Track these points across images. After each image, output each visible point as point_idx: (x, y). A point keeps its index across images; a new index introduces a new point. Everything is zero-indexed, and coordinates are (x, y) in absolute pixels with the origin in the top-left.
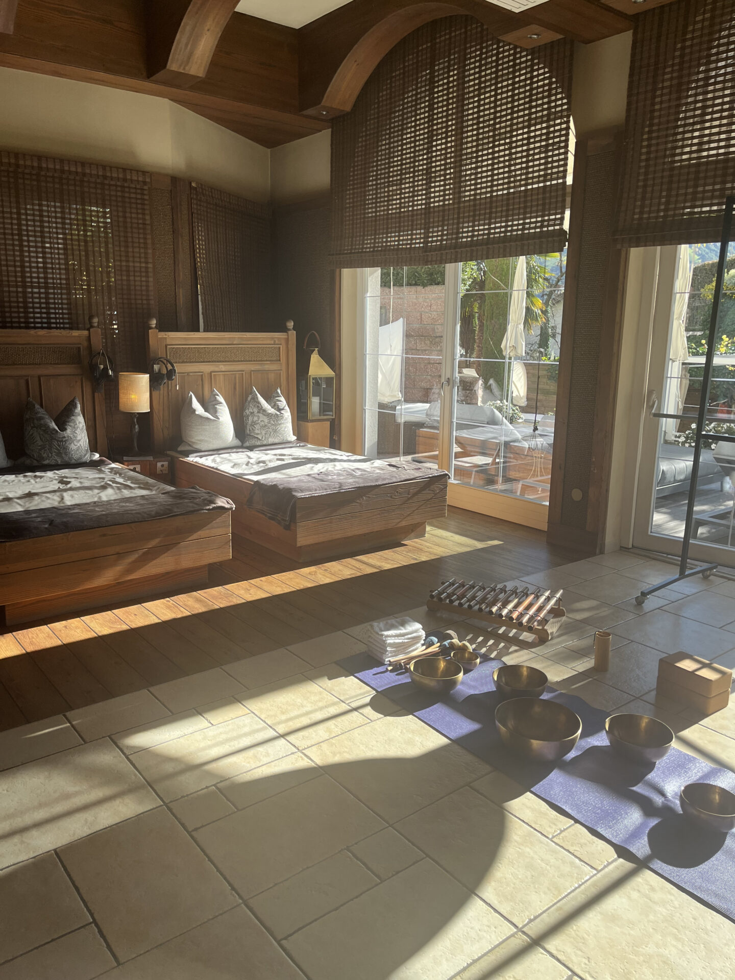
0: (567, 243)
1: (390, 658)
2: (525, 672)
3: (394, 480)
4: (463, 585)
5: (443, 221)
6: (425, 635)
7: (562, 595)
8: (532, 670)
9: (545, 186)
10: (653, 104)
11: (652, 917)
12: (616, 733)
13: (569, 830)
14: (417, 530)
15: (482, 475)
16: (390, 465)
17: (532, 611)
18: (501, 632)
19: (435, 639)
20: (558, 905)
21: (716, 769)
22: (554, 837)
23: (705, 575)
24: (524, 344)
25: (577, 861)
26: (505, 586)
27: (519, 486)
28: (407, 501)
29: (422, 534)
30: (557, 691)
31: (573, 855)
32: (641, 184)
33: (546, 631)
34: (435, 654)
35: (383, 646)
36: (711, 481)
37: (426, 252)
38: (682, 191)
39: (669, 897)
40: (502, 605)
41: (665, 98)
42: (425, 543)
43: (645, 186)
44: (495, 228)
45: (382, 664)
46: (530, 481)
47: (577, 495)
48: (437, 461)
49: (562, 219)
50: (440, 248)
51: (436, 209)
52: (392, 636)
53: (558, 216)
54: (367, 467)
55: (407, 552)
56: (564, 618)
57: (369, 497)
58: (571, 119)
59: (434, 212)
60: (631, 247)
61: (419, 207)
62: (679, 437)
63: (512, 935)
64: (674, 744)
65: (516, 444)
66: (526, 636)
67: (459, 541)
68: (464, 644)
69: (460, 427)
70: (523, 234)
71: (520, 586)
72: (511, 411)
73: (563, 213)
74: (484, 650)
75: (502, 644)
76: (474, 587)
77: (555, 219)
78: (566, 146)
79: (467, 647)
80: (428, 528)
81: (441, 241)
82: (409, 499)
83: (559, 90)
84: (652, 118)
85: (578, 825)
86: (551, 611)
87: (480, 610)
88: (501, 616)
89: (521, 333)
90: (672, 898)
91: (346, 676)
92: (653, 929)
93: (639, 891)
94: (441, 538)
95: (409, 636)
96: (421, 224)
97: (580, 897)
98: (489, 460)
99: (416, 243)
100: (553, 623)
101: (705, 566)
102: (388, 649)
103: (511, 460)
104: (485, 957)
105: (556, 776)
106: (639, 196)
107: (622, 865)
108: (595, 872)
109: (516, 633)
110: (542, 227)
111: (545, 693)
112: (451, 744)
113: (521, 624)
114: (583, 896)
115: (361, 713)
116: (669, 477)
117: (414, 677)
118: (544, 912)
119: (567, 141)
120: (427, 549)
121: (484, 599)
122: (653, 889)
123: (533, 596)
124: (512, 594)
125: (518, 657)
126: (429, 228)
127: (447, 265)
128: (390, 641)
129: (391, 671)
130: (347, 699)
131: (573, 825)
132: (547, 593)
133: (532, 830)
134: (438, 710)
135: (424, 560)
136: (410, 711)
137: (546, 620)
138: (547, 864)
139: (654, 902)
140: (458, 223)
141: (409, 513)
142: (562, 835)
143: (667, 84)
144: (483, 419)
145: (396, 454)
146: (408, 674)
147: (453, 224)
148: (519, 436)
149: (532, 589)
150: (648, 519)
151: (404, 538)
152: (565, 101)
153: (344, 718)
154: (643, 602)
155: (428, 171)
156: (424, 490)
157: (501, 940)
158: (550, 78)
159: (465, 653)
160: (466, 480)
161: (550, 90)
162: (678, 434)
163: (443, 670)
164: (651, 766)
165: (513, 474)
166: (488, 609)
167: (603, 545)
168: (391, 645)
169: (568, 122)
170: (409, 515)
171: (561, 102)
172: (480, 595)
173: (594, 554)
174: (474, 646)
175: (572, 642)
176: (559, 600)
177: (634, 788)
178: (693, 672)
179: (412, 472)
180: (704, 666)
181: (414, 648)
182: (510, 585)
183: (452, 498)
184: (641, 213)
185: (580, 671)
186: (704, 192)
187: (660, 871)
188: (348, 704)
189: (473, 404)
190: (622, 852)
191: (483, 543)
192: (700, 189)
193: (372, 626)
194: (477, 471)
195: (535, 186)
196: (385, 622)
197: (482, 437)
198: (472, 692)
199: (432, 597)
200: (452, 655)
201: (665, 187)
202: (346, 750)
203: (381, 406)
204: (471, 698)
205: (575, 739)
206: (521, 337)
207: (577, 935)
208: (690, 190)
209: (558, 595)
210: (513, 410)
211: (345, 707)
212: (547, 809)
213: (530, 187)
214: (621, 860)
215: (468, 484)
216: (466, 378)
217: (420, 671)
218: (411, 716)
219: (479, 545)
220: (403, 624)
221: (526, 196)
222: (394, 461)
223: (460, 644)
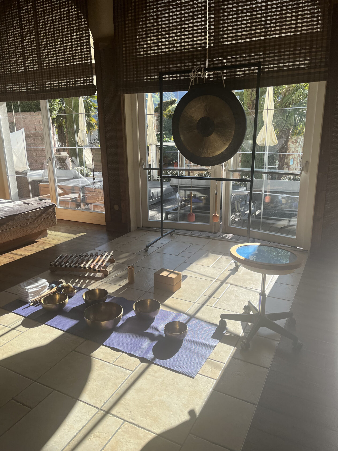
0: (96, 91)
1: (31, 299)
2: (97, 291)
3: (27, 210)
4: (67, 257)
5: (34, 78)
6: (48, 285)
7: (113, 253)
8: (101, 290)
9: (82, 63)
10: (125, 28)
11: (156, 384)
12: (138, 309)
13: (120, 357)
14: (43, 233)
15: (74, 203)
16: (24, 203)
17: (100, 263)
18: (86, 275)
19: (54, 285)
20: (116, 392)
21: (178, 314)
22: (113, 362)
23: (171, 234)
24: (87, 139)
25: (124, 370)
26: (87, 254)
27: (91, 206)
28: (34, 220)
29: (46, 235)
30: (113, 296)
31: (122, 367)
32: (125, 65)
33: (107, 271)
34: (55, 292)
35: (26, 294)
36: (172, 195)
37: (28, 94)
38: (142, 69)
39: (162, 373)
40: (86, 263)
41: (130, 25)
42: (48, 239)
43: (126, 66)
44: (61, 83)
45: (27, 303)
46: (97, 203)
47: (116, 207)
48: (50, 198)
49: (93, 79)
50: (35, 92)
51: (30, 72)
52: (31, 288)
53: (91, 78)
54: (11, 205)
55: (39, 245)
56: (115, 263)
57: (13, 221)
58: (90, 31)
59: (29, 74)
60: (124, 94)
61: (21, 71)
62: (158, 178)
63: (97, 413)
64: (161, 308)
65: (88, 187)
66: (99, 275)
67: (65, 236)
68: (68, 285)
69: (60, 181)
70: (75, 86)
71: (94, 252)
72: (86, 171)
73: (92, 77)
74: (79, 285)
75: (87, 281)
76: (72, 257)
77: (89, 80)
78: (89, 44)
79: (70, 285)
80: (49, 232)
81: (35, 88)
82: (36, 219)
83: (83, 17)
84: (125, 34)
85: (124, 354)
86: (109, 261)
87: (76, 267)
88: (85, 268)
89: (85, 134)
90: (164, 373)
91: (8, 313)
92: (157, 389)
93: (150, 375)
94: (55, 235)
95: (40, 286)
96: (23, 80)
97: (126, 385)
98: (76, 195)
99: (22, 89)
100: (110, 266)
101: (171, 230)
102: (30, 295)
103: (87, 194)
104: (85, 427)
105: (114, 335)
106: (125, 70)
107: (143, 365)
108: (131, 372)
109: (94, 274)
110: (84, 83)
111: (107, 299)
112: (64, 333)
113: (95, 270)
114: (127, 384)
115: (17, 330)
116: (155, 195)
117: (44, 305)
118: (110, 397)
119: (89, 42)
120: (49, 242)
121: (77, 262)
122: (156, 372)
123: (100, 256)
124: (91, 257)
125: (95, 285)
126: (28, 81)
127: (41, 101)
128: (30, 291)
129: (32, 305)
130: (8, 325)
131: (122, 354)
132: (106, 254)
133: (104, 362)
134: (58, 319)
135: (47, 248)
136: (43, 323)
137: (106, 266)
138: (111, 375)
139: (156, 378)
140: (42, 80)
141: (37, 226)
142: (117, 360)
143: (130, 18)
144: (71, 176)
145: (29, 197)
146: (41, 305)
147: (40, 80)
148: (90, 183)
149: (99, 253)
150: (147, 214)
151: (37, 238)
152: (86, 22)
153: (7, 335)
154: (148, 250)
155: (23, 52)
156: (43, 213)
157: (91, 417)
158: (77, 11)
159: (69, 289)
160: (67, 206)
161: (78, 16)
162: (158, 176)
163: (59, 299)
164: (153, 320)
165: (88, 201)
166: (79, 266)
167: (130, 228)
168: (31, 293)
169: (89, 33)
170: (37, 227)
171: (84, 23)
172: (75, 260)
173: (126, 233)
174: (74, 285)
175: (119, 273)
176: (112, 255)
177: (147, 331)
178: (167, 276)
179: (36, 205)
180: (171, 272)
181: (43, 292)
182: (89, 253)
183: (58, 216)
184: (126, 78)
185: (123, 285)
186: (151, 69)
187: (158, 364)
188: (9, 327)
189: (68, 169)
190: (143, 360)
191: (77, 235)
192: (149, 68)
193: (20, 286)
194: (71, 201)
195: (78, 63)
196: (26, 282)
197: (72, 185)
198: (74, 306)
199: (51, 265)
200: (63, 291)
201: (135, 67)
202: (9, 350)
203: (17, 173)
204: (74, 309)
205: (120, 317)
206: (86, 136)
207: (125, 403)
208: (145, 69)
209: (111, 254)
210: (87, 171)
211: (8, 329)
212: (110, 351)
213: (75, 63)
214: (142, 363)
215: (68, 208)
216: (62, 157)
217: (47, 302)
218: (44, 325)
219: (75, 236)
220: (36, 281)
221: (74, 68)
222: (26, 201)
223: (67, 285)
